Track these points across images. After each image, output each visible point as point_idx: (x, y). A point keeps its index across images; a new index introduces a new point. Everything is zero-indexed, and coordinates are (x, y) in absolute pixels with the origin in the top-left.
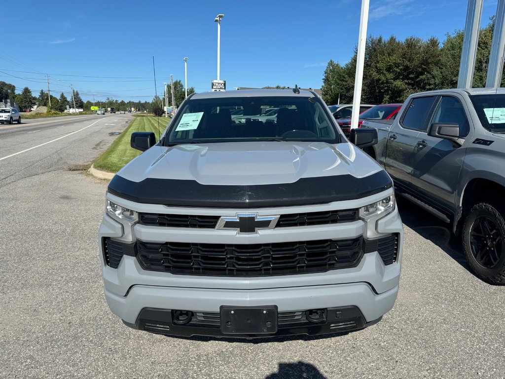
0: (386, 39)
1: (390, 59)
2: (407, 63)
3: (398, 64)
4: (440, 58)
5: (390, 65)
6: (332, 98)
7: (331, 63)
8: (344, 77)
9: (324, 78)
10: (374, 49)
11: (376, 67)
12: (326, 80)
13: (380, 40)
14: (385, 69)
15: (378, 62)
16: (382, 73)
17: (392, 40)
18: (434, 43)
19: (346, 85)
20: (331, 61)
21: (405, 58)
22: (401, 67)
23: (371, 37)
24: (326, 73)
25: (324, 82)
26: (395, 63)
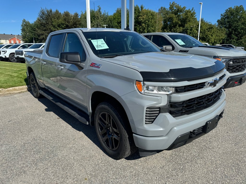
0: (54, 11)
1: (59, 21)
2: (67, 23)
3: (63, 24)
4: (81, 22)
5: (59, 24)
6: (29, 40)
7: (24, 21)
8: (35, 29)
9: (22, 29)
10: (49, 15)
11: (52, 25)
12: (23, 30)
13: (51, 11)
14: (57, 25)
15: (53, 22)
16: (56, 27)
17: (57, 12)
18: (76, 15)
19: (37, 33)
20: (24, 20)
21: (66, 21)
22: (65, 25)
23: (46, 9)
24: (22, 26)
25: (22, 31)
26: (61, 23)
